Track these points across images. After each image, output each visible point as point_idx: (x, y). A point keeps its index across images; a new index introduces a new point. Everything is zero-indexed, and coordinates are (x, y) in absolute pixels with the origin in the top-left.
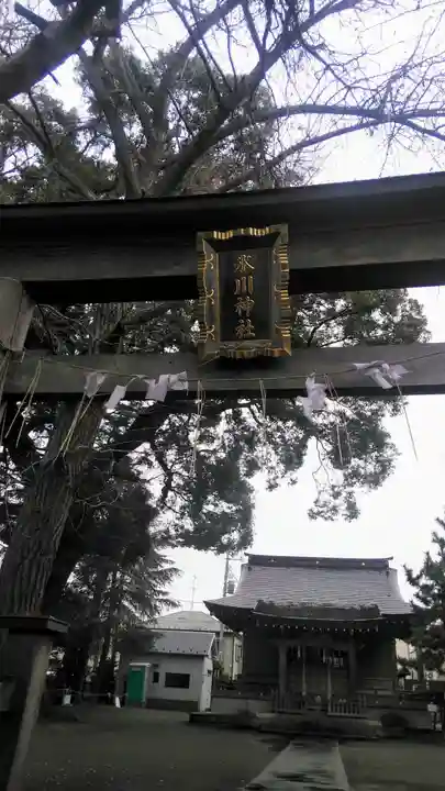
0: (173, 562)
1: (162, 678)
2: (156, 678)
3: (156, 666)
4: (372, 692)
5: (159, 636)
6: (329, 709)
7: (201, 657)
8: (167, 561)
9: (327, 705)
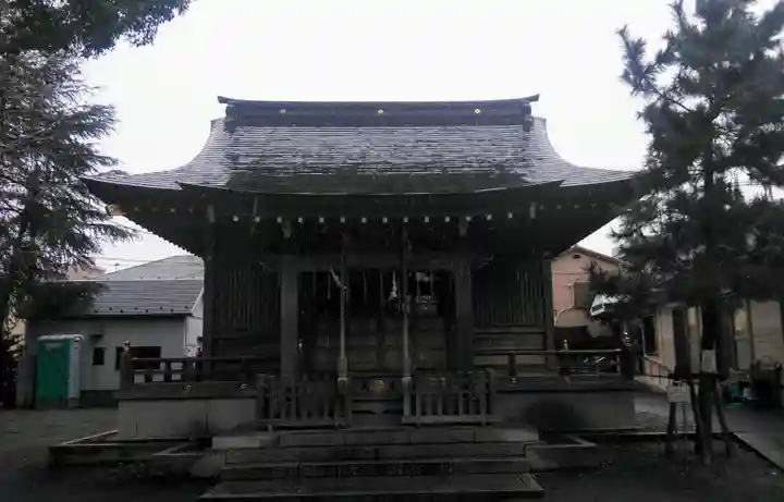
0: (115, 162)
1: (110, 357)
2: (99, 357)
3: (98, 337)
4: (504, 360)
5: (98, 287)
6: (407, 411)
7: (180, 318)
8: (103, 161)
9: (401, 400)
